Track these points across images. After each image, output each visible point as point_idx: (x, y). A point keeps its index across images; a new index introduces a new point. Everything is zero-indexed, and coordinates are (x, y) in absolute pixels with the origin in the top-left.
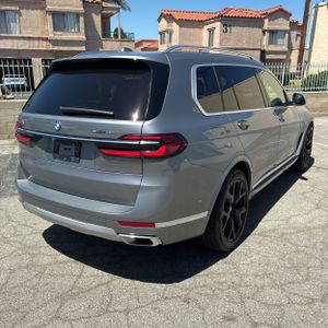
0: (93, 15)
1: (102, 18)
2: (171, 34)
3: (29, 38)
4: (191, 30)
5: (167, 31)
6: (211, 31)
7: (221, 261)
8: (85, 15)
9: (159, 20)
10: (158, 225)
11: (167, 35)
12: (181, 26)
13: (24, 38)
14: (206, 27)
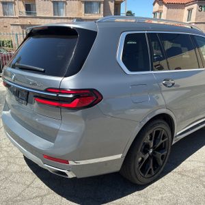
0: (110, 2)
1: (115, 4)
2: (161, 13)
3: (70, 18)
4: (175, 10)
5: (158, 12)
6: (190, 11)
7: (136, 193)
8: (104, 3)
9: (154, 4)
10: (71, 163)
11: (158, 14)
12: (168, 8)
13: (67, 18)
14: (186, 8)
